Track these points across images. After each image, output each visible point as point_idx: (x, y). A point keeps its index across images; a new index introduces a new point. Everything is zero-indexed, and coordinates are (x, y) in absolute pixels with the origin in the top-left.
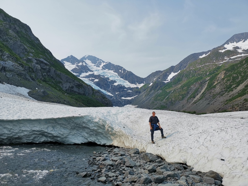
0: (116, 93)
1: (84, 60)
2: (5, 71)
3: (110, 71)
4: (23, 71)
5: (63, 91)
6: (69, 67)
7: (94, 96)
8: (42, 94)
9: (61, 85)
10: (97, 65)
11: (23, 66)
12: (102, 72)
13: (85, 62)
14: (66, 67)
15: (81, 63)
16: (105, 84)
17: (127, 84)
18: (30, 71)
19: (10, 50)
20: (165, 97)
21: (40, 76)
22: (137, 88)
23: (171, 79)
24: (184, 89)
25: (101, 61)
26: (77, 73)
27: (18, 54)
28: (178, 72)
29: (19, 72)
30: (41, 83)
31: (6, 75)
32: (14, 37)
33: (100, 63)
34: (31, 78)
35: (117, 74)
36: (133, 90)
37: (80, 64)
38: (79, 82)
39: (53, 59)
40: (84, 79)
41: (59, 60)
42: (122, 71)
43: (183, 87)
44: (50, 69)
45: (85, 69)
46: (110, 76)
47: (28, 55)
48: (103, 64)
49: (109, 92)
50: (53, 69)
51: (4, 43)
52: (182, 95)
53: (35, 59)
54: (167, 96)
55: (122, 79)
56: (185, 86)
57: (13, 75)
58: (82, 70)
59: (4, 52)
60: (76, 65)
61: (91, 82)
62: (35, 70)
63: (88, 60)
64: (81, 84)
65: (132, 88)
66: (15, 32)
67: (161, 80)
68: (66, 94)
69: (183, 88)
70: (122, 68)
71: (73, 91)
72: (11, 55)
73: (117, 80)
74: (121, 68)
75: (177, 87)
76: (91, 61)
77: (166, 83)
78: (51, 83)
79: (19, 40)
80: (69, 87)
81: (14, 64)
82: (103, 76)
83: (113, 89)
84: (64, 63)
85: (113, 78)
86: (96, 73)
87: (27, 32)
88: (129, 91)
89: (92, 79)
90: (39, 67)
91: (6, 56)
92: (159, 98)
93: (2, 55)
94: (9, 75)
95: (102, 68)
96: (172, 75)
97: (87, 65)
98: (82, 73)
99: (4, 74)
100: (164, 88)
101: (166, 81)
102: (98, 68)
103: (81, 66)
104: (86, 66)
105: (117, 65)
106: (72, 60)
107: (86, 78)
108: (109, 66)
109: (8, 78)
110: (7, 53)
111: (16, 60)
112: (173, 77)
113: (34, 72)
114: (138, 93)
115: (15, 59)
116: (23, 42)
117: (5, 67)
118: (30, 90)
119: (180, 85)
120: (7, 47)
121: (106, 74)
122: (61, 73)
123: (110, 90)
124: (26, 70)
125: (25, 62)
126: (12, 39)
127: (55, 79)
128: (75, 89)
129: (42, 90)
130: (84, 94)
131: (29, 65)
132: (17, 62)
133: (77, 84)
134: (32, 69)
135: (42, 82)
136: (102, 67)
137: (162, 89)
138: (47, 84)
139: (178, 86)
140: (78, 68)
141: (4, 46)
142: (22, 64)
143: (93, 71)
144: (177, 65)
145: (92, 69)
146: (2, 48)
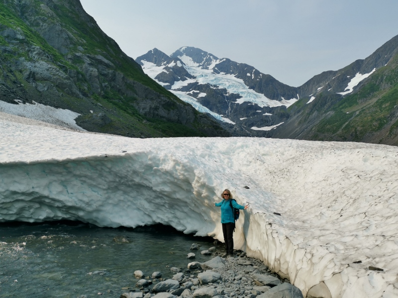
0: (241, 119)
1: (179, 57)
2: (35, 79)
3: (229, 76)
4: (67, 78)
5: (140, 115)
6: (151, 70)
7: (197, 125)
8: (101, 122)
9: (135, 104)
10: (203, 65)
11: (66, 71)
12: (213, 78)
13: (180, 60)
14: (146, 71)
15: (173, 62)
16: (219, 102)
17: (262, 101)
18: (78, 80)
19: (43, 42)
20: (341, 125)
21: (98, 88)
22: (283, 107)
23: (355, 88)
24: (383, 106)
25: (211, 57)
26: (166, 82)
27: (58, 49)
28: (372, 72)
29: (59, 81)
30: (100, 102)
31: (36, 87)
32: (49, 17)
33: (209, 61)
34: (82, 92)
35: (241, 81)
36: (275, 113)
37: (172, 64)
38: (169, 98)
39: (122, 56)
40: (180, 92)
41: (132, 59)
42: (253, 75)
43: (382, 103)
44: (115, 75)
45: (181, 73)
46: (228, 85)
47: (76, 50)
48: (214, 63)
49: (227, 117)
50: (120, 75)
51: (33, 29)
52: (380, 119)
53: (88, 57)
54: (344, 123)
55: (251, 91)
56: (385, 100)
57: (48, 88)
58: (176, 76)
59: (31, 45)
60: (164, 67)
61: (191, 99)
62: (88, 78)
63: (187, 55)
64: (173, 103)
65: (273, 108)
66: (50, 7)
67: (334, 90)
68: (144, 121)
69: (380, 106)
70: (253, 68)
71: (157, 115)
72: (44, 51)
73: (242, 93)
74: (250, 69)
75: (367, 103)
76: (191, 58)
77: (345, 96)
78: (116, 101)
79: (58, 22)
80: (151, 108)
81: (49, 66)
82: (215, 86)
83: (236, 111)
84: (143, 64)
85: (235, 89)
86: (201, 81)
87: (73, 7)
88: (267, 114)
89: (193, 92)
90: (94, 71)
91: (35, 53)
92: (328, 127)
93: (29, 51)
94: (42, 87)
95: (212, 71)
96: (358, 78)
97: (185, 67)
98: (175, 82)
99: (34, 85)
100: (339, 106)
101: (343, 91)
102: (205, 71)
103: (173, 68)
104: (182, 67)
105: (241, 64)
106: (156, 58)
107: (182, 91)
108: (226, 66)
109: (40, 92)
110: (37, 47)
111: (54, 59)
112: (360, 83)
113: (86, 80)
114: (285, 119)
115: (53, 57)
116: (66, 26)
117: (34, 73)
118: (80, 114)
119: (375, 100)
120: (38, 36)
121: (220, 82)
122: (136, 81)
123: (228, 113)
124: (72, 77)
125: (70, 62)
126: (46, 20)
127: (124, 94)
128: (162, 112)
129: (100, 114)
130: (179, 122)
131: (76, 69)
132: (56, 63)
133: (164, 101)
134: (82, 75)
135: (101, 99)
136: (214, 69)
137: (334, 109)
138: (111, 102)
139: (370, 101)
140: (168, 73)
141: (32, 33)
142: (64, 67)
143: (194, 78)
144: (369, 57)
145: (193, 72)
146: (29, 38)
